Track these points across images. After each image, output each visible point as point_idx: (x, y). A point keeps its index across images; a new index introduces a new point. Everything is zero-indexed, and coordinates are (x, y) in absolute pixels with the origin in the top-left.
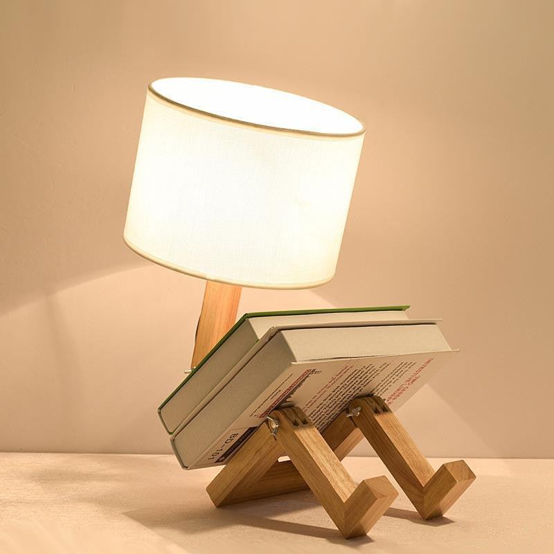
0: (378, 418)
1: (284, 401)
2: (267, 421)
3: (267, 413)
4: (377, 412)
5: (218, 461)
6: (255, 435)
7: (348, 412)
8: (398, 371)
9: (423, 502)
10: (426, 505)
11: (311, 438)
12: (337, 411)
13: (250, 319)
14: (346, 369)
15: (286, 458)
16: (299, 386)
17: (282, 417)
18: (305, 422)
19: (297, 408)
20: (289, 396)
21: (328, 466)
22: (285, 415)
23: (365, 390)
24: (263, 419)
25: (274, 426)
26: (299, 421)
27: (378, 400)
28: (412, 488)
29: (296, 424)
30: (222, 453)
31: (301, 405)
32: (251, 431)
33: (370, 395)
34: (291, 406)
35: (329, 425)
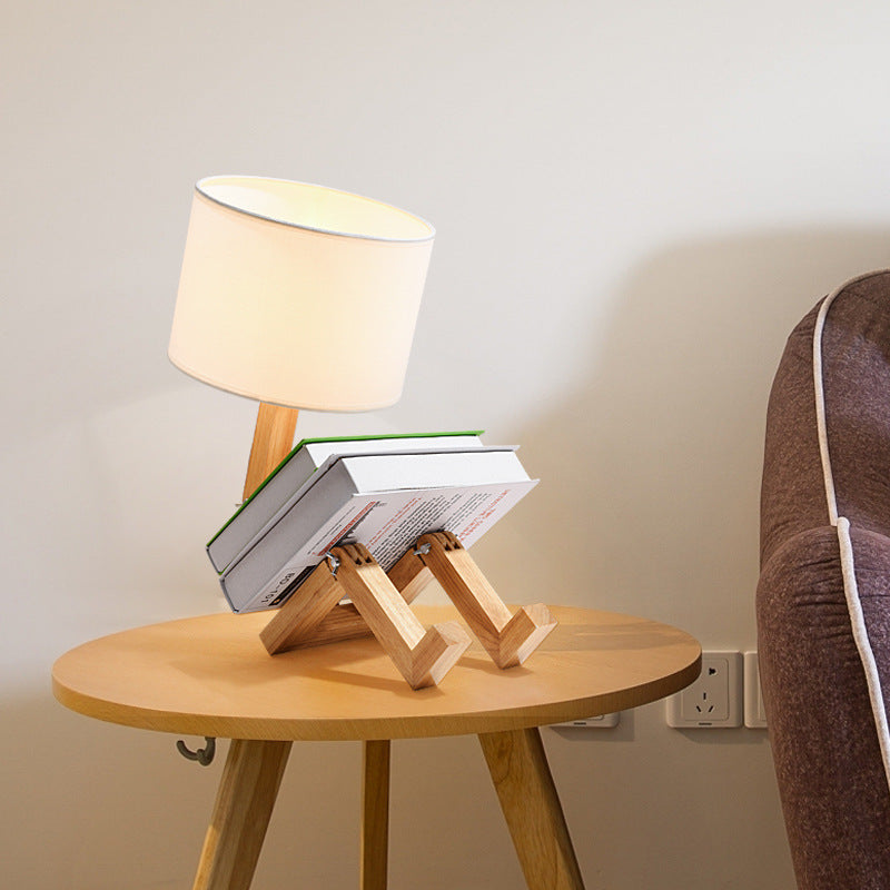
0: (449, 555)
1: (346, 537)
2: (326, 559)
3: (325, 550)
4: (448, 549)
5: (272, 604)
6: (314, 575)
7: (416, 549)
8: (471, 504)
9: (498, 650)
10: (502, 653)
11: (375, 579)
12: (404, 548)
13: (307, 446)
14: (414, 501)
15: (349, 601)
16: (362, 520)
17: (344, 555)
18: (368, 560)
19: (360, 545)
20: (350, 532)
21: (393, 609)
22: (346, 551)
23: (435, 525)
24: (322, 557)
25: (335, 565)
26: (362, 559)
27: (448, 536)
28: (488, 635)
29: (358, 562)
30: (276, 595)
31: (363, 542)
32: (309, 570)
33: (441, 531)
34: (353, 543)
35: (395, 563)
